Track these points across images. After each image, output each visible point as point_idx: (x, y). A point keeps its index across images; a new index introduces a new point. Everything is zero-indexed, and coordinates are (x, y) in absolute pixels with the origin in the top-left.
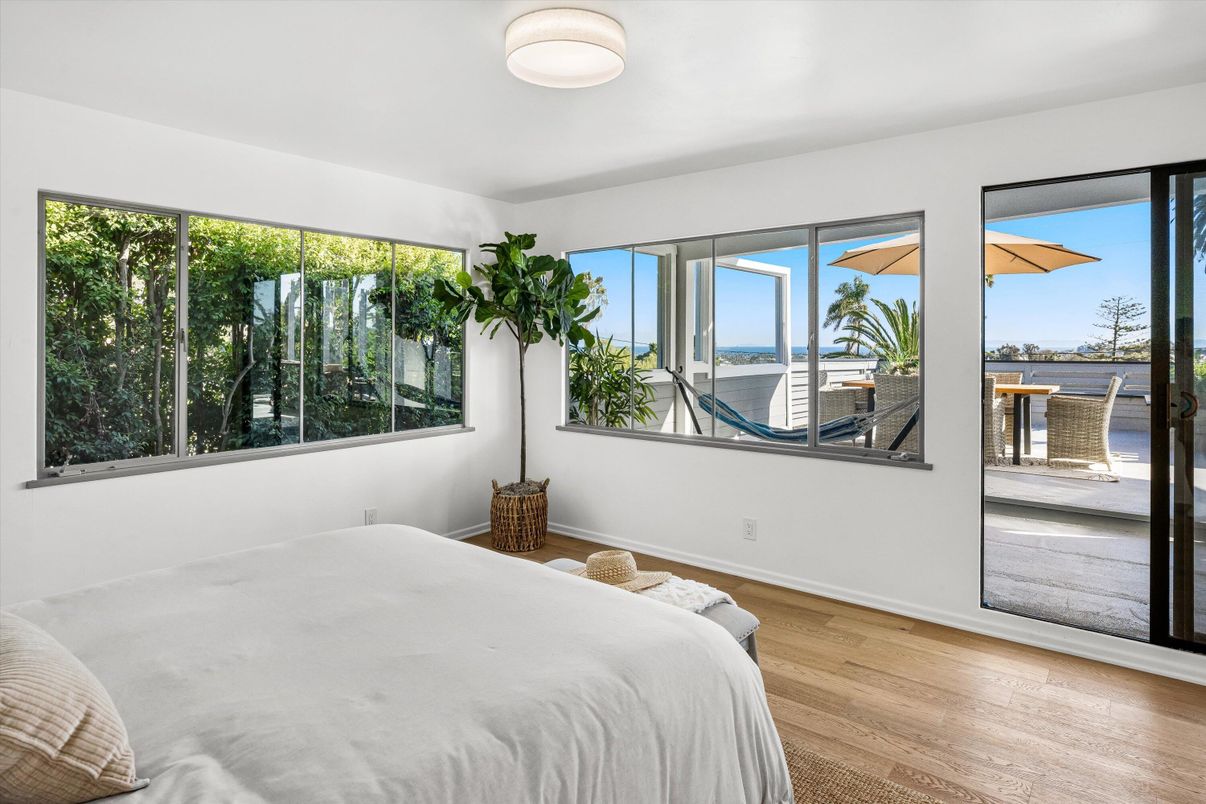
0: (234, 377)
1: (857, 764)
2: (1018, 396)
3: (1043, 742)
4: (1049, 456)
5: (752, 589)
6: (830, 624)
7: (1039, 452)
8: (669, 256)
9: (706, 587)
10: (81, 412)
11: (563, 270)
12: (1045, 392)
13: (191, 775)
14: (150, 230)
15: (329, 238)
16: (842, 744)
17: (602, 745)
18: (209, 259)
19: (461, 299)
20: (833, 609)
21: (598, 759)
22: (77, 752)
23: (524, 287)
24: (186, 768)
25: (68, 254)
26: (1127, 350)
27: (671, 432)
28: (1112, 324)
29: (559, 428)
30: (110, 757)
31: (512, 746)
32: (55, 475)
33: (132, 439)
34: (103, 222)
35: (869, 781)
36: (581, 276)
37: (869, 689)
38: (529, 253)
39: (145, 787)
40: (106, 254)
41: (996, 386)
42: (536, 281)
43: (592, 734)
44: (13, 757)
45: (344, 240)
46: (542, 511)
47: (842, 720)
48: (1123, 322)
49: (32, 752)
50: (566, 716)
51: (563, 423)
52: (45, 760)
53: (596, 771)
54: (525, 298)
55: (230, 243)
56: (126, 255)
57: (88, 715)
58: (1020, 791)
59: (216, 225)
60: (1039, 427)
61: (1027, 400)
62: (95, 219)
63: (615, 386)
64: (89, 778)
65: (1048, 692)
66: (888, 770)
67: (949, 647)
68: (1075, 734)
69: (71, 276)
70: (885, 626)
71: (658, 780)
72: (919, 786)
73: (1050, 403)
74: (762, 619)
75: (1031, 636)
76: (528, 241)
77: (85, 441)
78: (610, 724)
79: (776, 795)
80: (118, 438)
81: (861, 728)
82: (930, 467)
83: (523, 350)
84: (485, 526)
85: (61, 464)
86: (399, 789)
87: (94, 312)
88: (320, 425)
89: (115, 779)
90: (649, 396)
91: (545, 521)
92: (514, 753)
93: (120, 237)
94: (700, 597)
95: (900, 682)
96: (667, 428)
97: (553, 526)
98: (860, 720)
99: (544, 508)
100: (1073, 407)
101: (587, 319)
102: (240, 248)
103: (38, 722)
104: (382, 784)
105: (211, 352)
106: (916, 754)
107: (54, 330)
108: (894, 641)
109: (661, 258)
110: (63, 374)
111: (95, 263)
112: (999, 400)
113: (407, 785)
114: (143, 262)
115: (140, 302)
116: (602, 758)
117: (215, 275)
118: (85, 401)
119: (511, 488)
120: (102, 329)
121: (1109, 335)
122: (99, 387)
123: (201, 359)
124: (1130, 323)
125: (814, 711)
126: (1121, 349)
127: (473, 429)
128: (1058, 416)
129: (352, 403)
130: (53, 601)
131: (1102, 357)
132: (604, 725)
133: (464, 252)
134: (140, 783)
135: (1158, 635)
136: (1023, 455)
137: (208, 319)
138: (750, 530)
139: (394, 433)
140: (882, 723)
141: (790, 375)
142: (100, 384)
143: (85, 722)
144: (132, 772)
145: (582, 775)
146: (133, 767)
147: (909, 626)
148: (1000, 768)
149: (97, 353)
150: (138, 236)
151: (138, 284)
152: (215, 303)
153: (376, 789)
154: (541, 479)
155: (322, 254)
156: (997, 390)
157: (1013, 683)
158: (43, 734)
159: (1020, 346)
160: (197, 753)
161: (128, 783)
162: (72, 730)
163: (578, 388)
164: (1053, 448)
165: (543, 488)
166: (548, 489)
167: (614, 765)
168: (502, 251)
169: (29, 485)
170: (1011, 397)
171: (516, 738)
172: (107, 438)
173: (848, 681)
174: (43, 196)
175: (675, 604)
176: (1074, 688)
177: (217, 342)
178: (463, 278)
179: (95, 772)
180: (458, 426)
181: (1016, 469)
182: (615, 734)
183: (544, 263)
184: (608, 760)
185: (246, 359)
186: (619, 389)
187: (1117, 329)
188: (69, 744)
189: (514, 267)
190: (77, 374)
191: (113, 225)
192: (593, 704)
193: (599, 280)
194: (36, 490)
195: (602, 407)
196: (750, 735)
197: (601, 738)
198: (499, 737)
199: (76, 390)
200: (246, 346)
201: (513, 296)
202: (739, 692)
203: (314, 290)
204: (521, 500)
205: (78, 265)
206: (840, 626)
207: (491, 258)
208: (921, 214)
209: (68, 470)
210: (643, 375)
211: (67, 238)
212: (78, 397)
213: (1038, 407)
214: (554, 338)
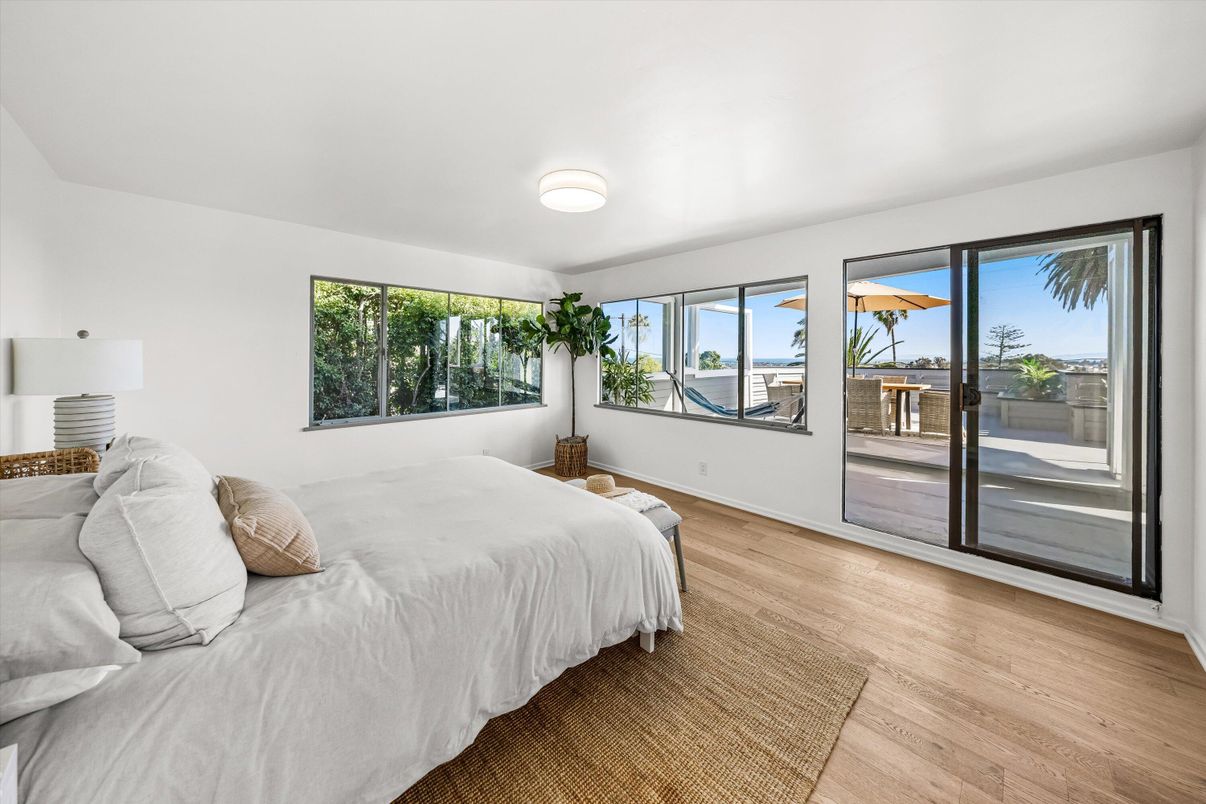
0: (419, 374)
1: (738, 606)
2: (899, 392)
3: (860, 602)
4: (921, 431)
5: (704, 505)
6: (746, 527)
7: (915, 428)
8: (670, 303)
9: (653, 497)
10: (338, 392)
11: (598, 312)
12: (918, 389)
13: (344, 568)
14: (374, 294)
15: (471, 298)
16: (732, 594)
17: (552, 572)
18: (405, 309)
19: (539, 331)
20: (749, 518)
21: (547, 577)
22: (292, 551)
23: (572, 324)
24: (344, 564)
25: (331, 307)
26: (1011, 362)
27: (671, 410)
28: (999, 344)
29: (595, 406)
30: (307, 555)
31: (500, 565)
32: (318, 425)
33: (364, 407)
34: (349, 290)
35: (742, 615)
36: (609, 317)
37: (757, 564)
38: (576, 304)
39: (323, 571)
40: (351, 307)
41: (883, 384)
42: (579, 320)
43: (547, 564)
44: (262, 550)
45: (482, 299)
46: (584, 453)
47: (737, 581)
48: (1007, 342)
49: (270, 548)
50: (534, 554)
51: (598, 403)
52: (277, 552)
53: (545, 583)
54: (574, 331)
55: (416, 300)
56: (362, 308)
57: (298, 534)
58: (836, 629)
59: (409, 291)
60: (914, 411)
61: (908, 395)
62: (346, 288)
63: (630, 382)
64: (297, 564)
65: (874, 574)
66: (756, 611)
67: (817, 545)
68: (883, 599)
69: (333, 320)
70: (780, 530)
71: (585, 593)
72: (773, 621)
73: (920, 395)
74: (684, 518)
75: (873, 541)
76: (577, 297)
77: (340, 408)
78: (559, 560)
79: (668, 612)
80: (357, 407)
81: (748, 587)
82: (811, 434)
83: (573, 360)
84: (551, 462)
85: (320, 419)
86: (437, 580)
87: (346, 339)
88: (465, 402)
89: (309, 566)
90: (651, 389)
91: (586, 460)
92: (501, 570)
93: (358, 298)
94: (645, 502)
95: (779, 562)
96: (668, 408)
97: (590, 463)
98: (747, 582)
99: (586, 451)
100: (937, 398)
101: (610, 342)
102: (421, 303)
103: (273, 534)
104: (429, 577)
105: (409, 360)
106: (777, 604)
107: (319, 349)
108: (782, 538)
109: (665, 305)
110: (328, 372)
111: (346, 312)
112: (886, 393)
113: (441, 579)
114: (371, 312)
115: (371, 333)
116: (550, 577)
117: (409, 318)
118: (341, 386)
119: (566, 440)
120: (350, 348)
121: (996, 351)
122: (348, 378)
123: (404, 364)
124: (1012, 343)
125: (720, 574)
126: (1006, 361)
127: (546, 406)
128: (927, 404)
129: (485, 389)
130: (304, 487)
131: (991, 366)
132: (555, 560)
133: (542, 303)
134: (321, 569)
135: (955, 544)
136: (903, 428)
137: (404, 342)
138: (703, 468)
139: (500, 407)
140: (760, 584)
141: (752, 377)
142: (348, 377)
143: (296, 537)
144: (318, 563)
145: (537, 584)
146: (318, 561)
147: (794, 530)
148: (827, 615)
149: (347, 360)
150: (368, 297)
151: (370, 323)
152: (409, 334)
153: (426, 579)
154: (584, 435)
155: (467, 306)
156: (885, 387)
157: (853, 568)
158: (276, 540)
159: (932, 359)
160: (350, 558)
161: (315, 568)
162: (290, 541)
163: (608, 383)
164: (923, 425)
165: (584, 440)
166: (588, 441)
167: (558, 581)
168: (562, 302)
169: (305, 430)
170: (895, 391)
171: (504, 562)
172: (351, 406)
173: (746, 560)
174: (313, 278)
175: (630, 506)
176: (892, 574)
177: (411, 354)
178: (540, 319)
179: (300, 561)
180: (536, 404)
181: (897, 438)
182: (561, 565)
183: (585, 310)
184: (553, 579)
185: (425, 365)
186: (633, 384)
187: (1002, 347)
188: (287, 547)
189: (567, 312)
190: (335, 372)
191: (356, 292)
192: (551, 549)
193: (646, 318)
194: (308, 433)
195: (623, 394)
196: (652, 578)
197: (552, 567)
198: (496, 562)
199: (336, 381)
200: (426, 357)
201: (567, 329)
202: (647, 553)
203: (465, 327)
204: (572, 447)
205: (337, 313)
206: (752, 529)
207: (557, 307)
208: (806, 277)
209: (324, 422)
210: (648, 375)
211: (331, 299)
212: (337, 384)
213: (915, 398)
214: (591, 353)
